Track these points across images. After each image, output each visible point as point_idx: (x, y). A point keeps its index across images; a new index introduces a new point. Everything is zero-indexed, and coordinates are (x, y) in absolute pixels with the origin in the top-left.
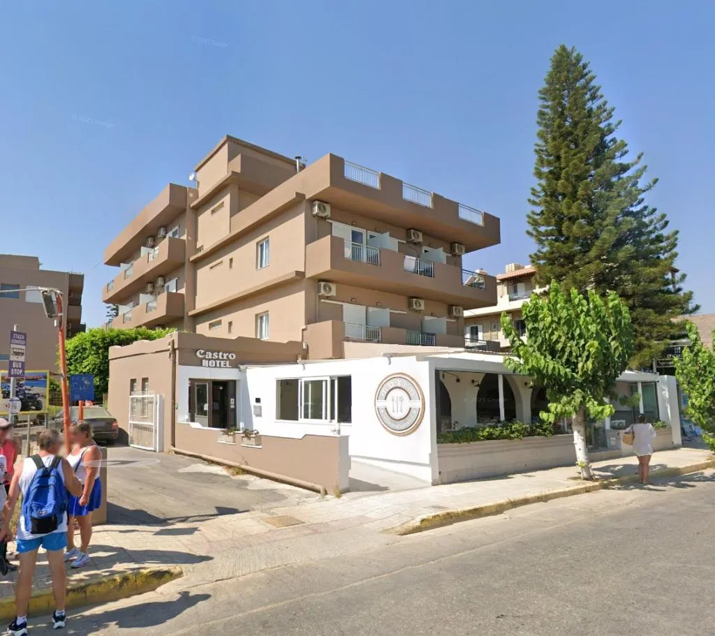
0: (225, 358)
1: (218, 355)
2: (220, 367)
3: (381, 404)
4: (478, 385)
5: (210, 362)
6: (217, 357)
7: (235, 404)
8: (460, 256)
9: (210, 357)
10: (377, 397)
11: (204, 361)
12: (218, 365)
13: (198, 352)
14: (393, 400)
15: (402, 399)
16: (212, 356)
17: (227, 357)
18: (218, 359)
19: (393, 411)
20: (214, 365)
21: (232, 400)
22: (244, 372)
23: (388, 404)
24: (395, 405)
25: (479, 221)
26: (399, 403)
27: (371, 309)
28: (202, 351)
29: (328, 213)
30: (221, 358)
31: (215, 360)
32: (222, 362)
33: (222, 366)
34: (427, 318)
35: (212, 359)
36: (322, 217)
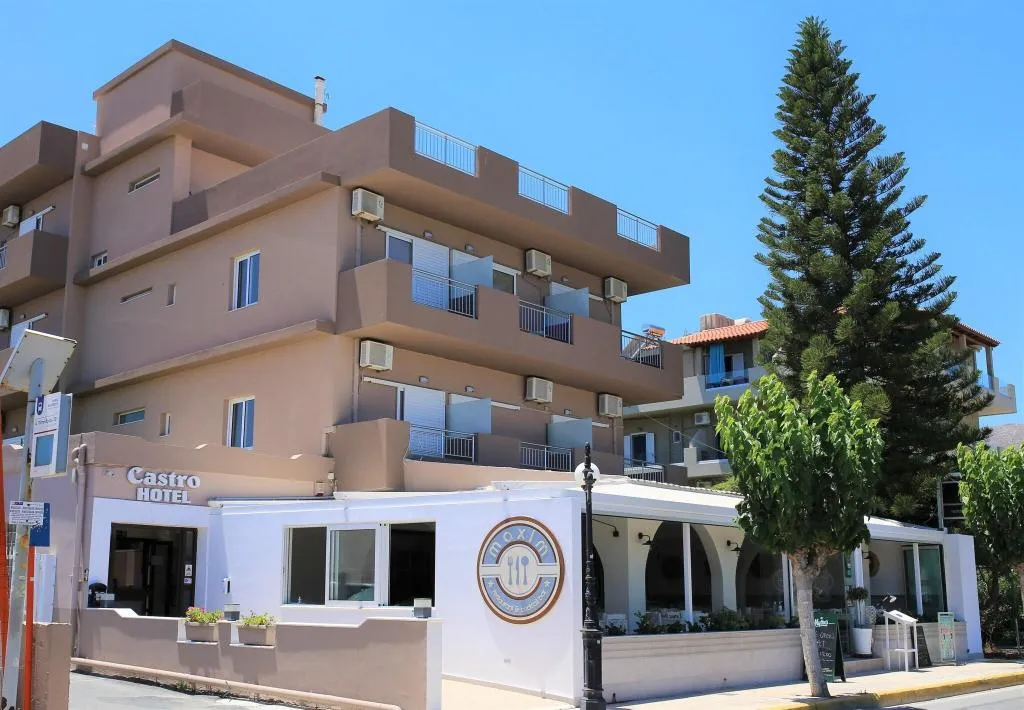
0: (181, 484)
1: (168, 479)
2: (171, 502)
3: (489, 570)
4: (649, 543)
5: (153, 491)
6: (166, 482)
7: (193, 577)
8: (618, 304)
9: (153, 483)
10: (483, 558)
11: (140, 490)
12: (167, 499)
13: (132, 471)
14: (510, 564)
15: (525, 561)
16: (158, 480)
17: (186, 482)
18: (168, 487)
19: (510, 583)
20: (159, 498)
21: (188, 567)
22: (218, 513)
23: (502, 570)
24: (514, 573)
25: (650, 240)
26: (521, 567)
27: (456, 399)
28: (139, 470)
29: (379, 214)
30: (172, 484)
31: (163, 488)
32: (175, 492)
33: (175, 500)
34: (557, 419)
35: (157, 487)
36: (369, 222)
